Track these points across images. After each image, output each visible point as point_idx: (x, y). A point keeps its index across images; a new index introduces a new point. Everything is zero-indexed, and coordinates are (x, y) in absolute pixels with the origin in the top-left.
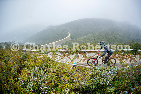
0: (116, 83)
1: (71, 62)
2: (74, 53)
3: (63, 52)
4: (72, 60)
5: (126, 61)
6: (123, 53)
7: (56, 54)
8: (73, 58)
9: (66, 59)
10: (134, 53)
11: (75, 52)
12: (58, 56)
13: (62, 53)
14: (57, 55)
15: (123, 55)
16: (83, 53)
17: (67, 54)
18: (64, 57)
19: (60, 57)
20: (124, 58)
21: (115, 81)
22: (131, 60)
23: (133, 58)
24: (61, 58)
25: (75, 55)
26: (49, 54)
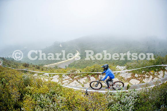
0: (139, 108)
1: (81, 86)
2: (84, 76)
3: (72, 75)
4: (82, 84)
5: (148, 80)
6: (143, 72)
7: (63, 77)
8: (83, 82)
9: (76, 83)
10: (157, 70)
11: (86, 75)
12: (66, 80)
13: (70, 76)
14: (64, 79)
15: (144, 74)
16: (96, 76)
17: (76, 77)
18: (73, 81)
19: (67, 81)
20: (144, 77)
21: (137, 106)
22: (153, 79)
23: (156, 75)
24: (70, 83)
25: (86, 78)
26: (54, 77)
